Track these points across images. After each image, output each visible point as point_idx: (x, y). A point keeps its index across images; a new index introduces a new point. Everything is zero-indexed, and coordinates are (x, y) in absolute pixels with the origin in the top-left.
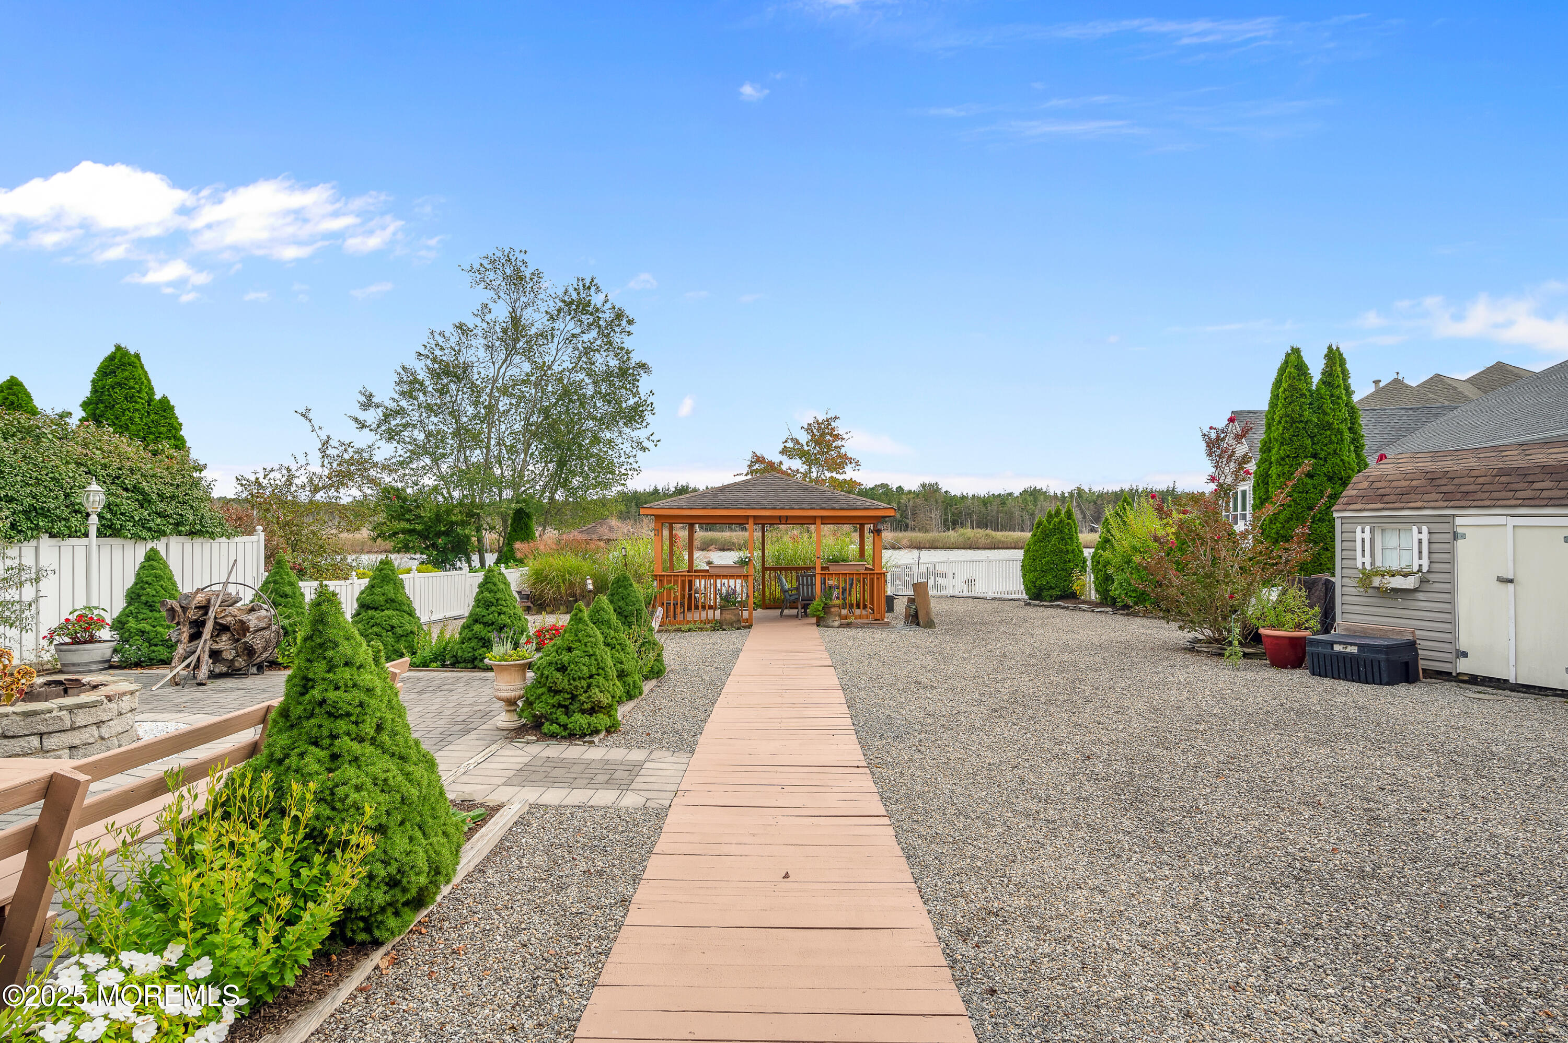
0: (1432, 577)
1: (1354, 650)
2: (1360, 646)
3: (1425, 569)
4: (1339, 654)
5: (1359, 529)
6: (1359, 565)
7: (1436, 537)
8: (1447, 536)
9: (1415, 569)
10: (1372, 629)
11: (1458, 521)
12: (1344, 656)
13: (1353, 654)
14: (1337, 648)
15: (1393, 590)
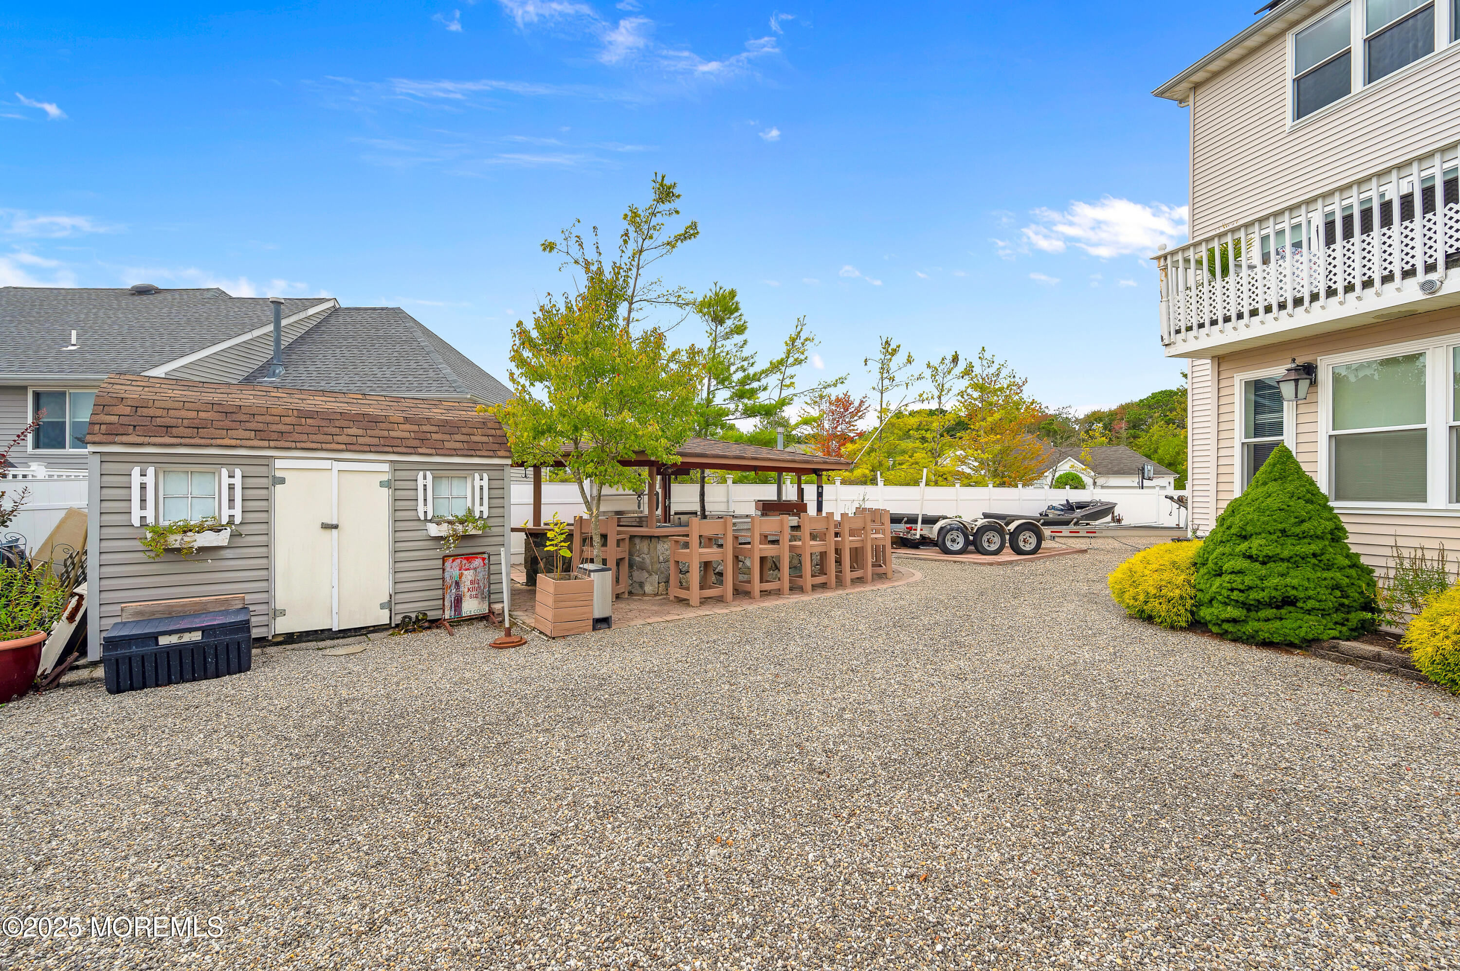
0: (245, 529)
1: (197, 636)
2: (204, 630)
3: (238, 520)
4: (170, 648)
5: (136, 471)
6: (136, 522)
7: (251, 482)
8: (265, 480)
9: (224, 521)
10: (184, 605)
11: (279, 464)
12: (179, 650)
13: (196, 644)
14: (163, 641)
15: (201, 549)
